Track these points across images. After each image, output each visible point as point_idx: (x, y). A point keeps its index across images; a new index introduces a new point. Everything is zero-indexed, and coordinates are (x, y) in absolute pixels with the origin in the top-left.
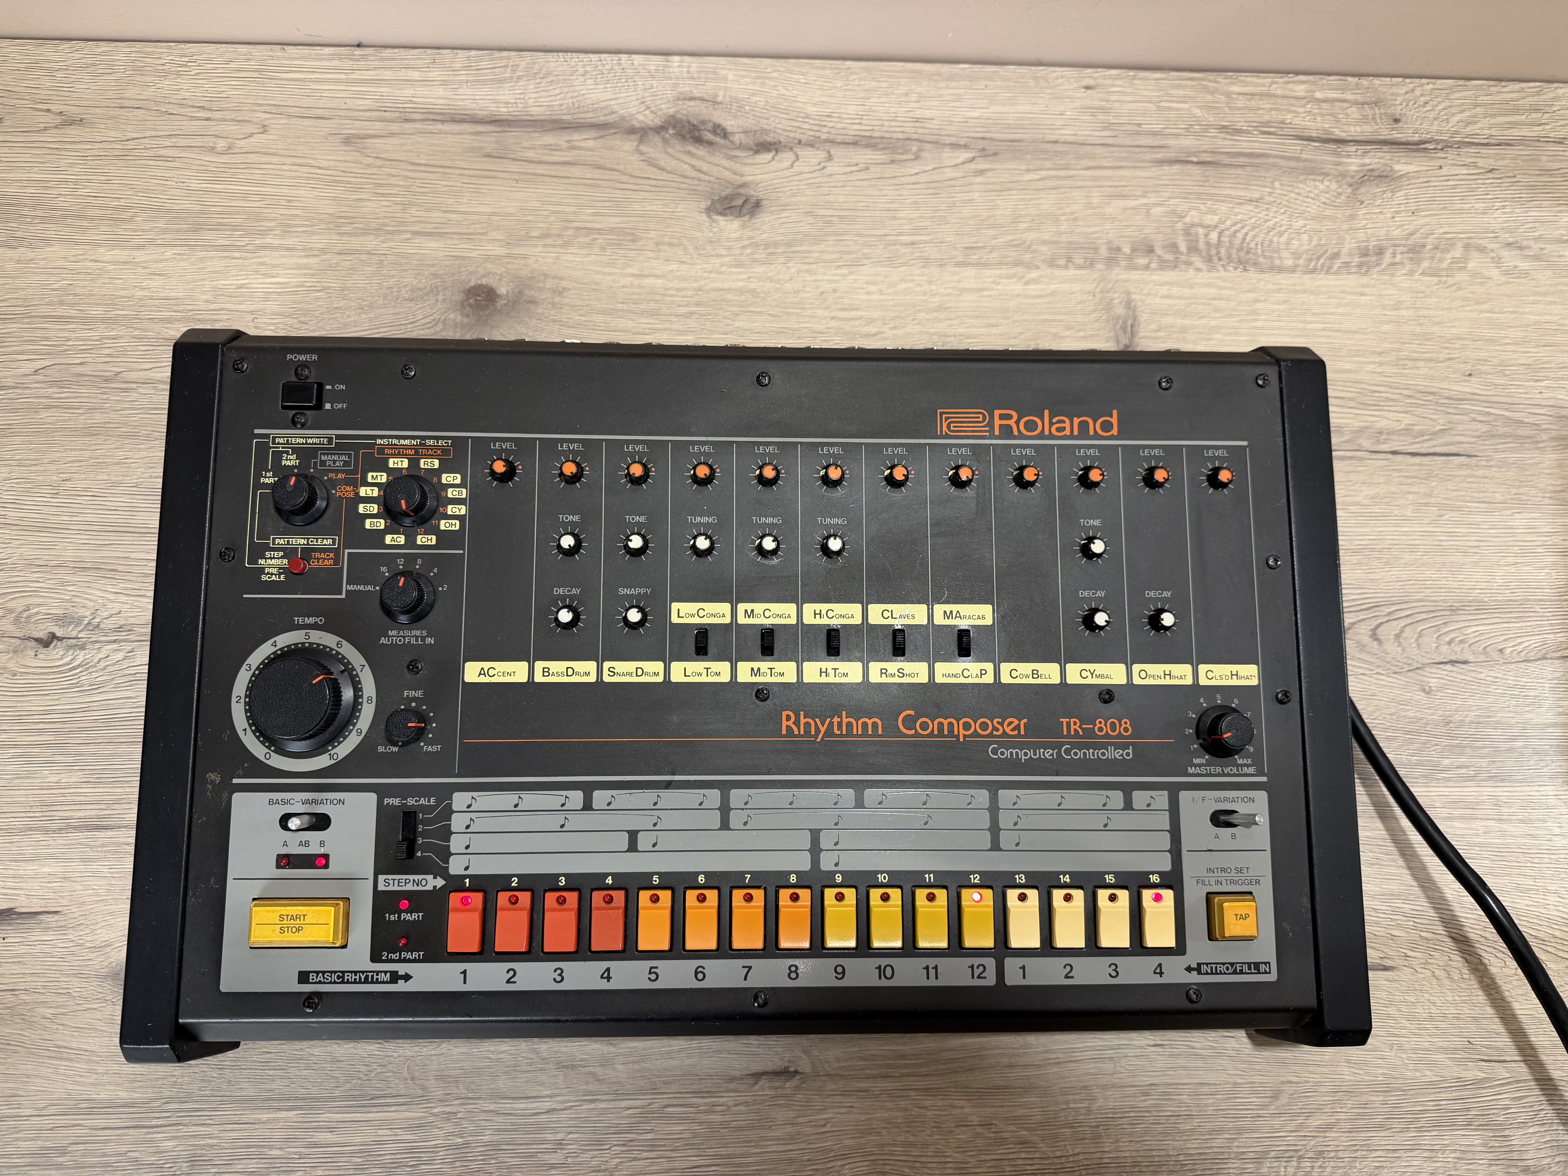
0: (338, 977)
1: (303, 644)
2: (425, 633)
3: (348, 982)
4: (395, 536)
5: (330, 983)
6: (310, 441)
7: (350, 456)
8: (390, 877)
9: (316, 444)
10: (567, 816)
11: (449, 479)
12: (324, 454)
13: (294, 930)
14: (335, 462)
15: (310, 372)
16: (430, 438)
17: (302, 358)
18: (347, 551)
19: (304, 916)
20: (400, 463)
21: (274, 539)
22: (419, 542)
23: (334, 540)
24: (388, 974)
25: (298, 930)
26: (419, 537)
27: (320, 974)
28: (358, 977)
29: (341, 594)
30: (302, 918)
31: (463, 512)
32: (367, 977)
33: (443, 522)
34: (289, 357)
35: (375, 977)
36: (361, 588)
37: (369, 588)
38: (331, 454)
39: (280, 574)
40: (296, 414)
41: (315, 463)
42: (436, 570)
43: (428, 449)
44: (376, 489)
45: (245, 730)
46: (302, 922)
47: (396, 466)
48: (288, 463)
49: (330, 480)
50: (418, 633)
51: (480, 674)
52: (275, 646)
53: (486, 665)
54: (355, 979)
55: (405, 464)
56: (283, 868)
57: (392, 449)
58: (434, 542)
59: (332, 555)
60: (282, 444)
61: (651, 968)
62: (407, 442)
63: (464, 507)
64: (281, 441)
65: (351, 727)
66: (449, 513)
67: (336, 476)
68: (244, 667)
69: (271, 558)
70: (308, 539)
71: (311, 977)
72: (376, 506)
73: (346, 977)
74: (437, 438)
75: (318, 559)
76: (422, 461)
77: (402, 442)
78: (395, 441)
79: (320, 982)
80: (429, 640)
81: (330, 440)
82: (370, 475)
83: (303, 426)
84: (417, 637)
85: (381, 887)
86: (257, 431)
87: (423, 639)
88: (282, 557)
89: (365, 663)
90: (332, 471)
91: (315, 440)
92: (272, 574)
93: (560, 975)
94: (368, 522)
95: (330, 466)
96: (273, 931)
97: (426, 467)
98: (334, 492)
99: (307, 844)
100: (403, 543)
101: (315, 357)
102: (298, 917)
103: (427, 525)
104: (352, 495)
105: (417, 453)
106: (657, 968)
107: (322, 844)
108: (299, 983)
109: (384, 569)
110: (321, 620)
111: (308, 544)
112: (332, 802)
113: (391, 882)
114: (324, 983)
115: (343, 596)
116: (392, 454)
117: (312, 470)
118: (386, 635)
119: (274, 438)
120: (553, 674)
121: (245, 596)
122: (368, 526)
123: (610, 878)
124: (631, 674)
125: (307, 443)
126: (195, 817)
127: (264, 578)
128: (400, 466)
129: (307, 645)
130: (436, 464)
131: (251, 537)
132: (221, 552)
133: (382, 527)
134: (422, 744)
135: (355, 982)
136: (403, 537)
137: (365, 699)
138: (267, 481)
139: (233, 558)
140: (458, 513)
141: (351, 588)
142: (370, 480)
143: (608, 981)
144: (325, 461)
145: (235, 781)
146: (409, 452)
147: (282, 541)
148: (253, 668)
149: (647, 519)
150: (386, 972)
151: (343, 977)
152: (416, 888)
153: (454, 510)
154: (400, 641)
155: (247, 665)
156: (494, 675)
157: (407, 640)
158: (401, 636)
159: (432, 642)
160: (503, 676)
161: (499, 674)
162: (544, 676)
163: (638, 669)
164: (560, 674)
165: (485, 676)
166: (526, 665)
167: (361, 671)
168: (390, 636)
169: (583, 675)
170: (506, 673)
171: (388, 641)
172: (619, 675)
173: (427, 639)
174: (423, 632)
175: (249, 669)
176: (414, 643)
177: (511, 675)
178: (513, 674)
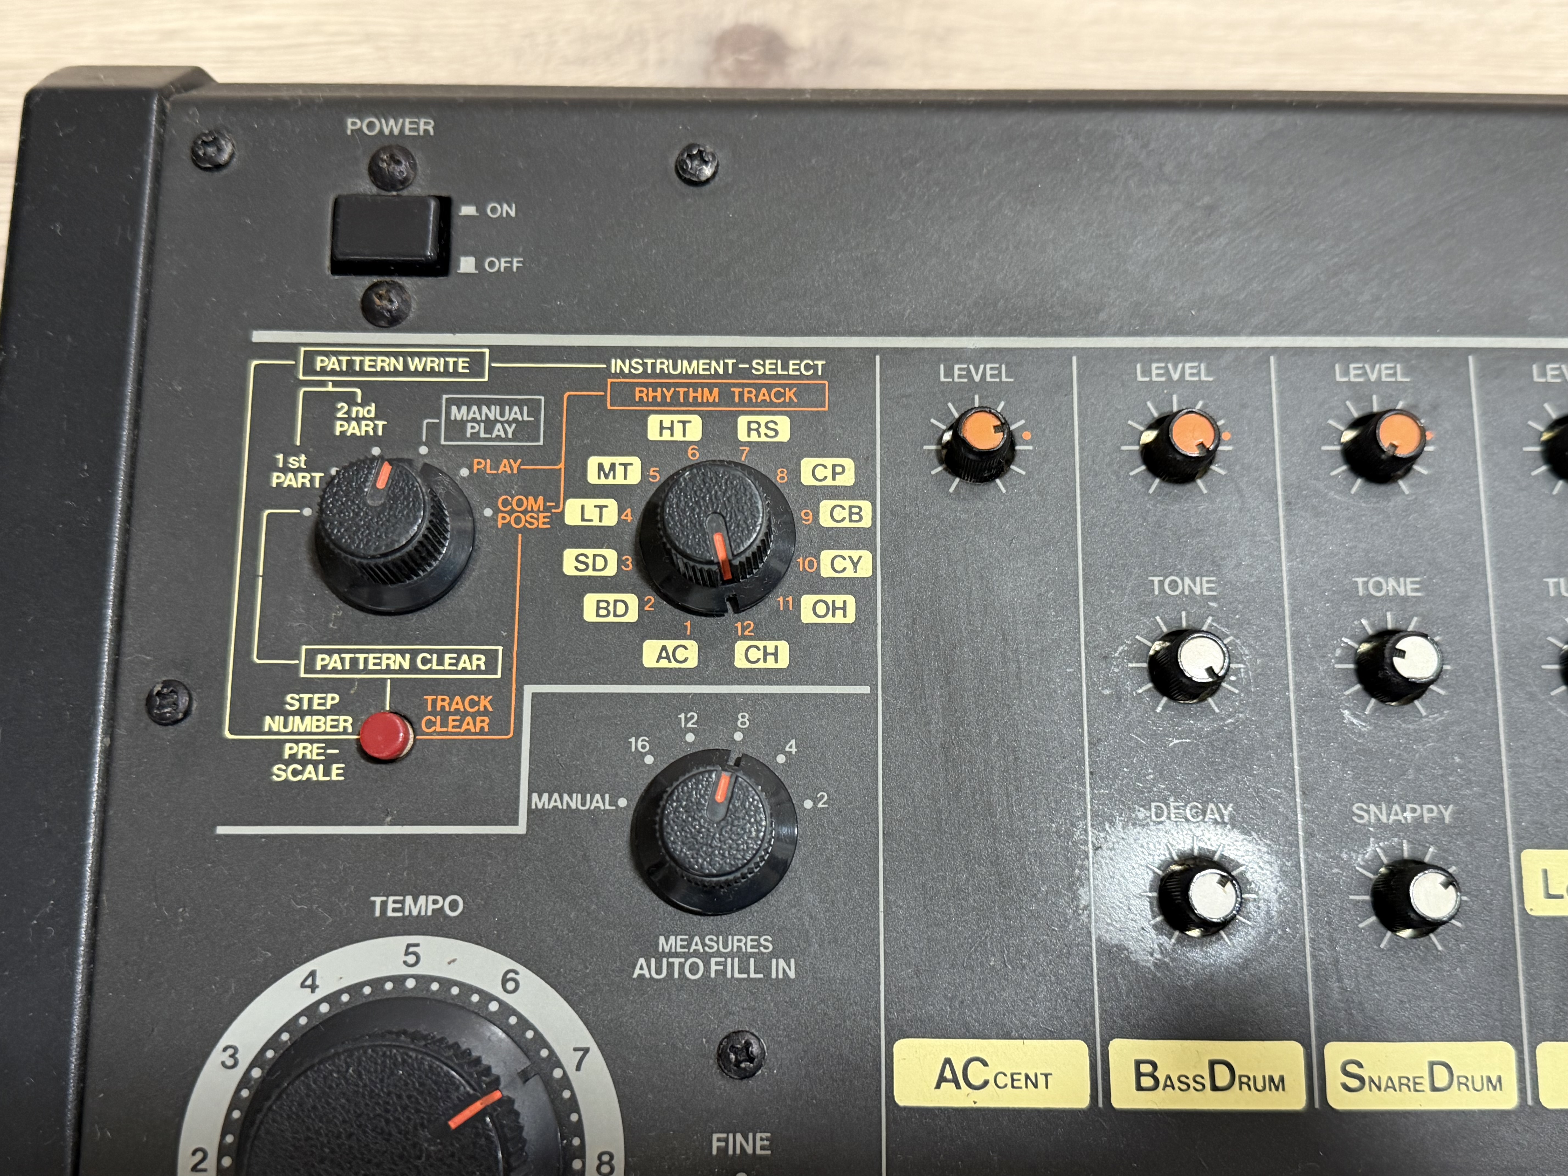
1: (399, 980)
2: (767, 943)
4: (671, 644)
6: (415, 364)
7: (534, 409)
9: (433, 373)
11: (820, 473)
12: (459, 403)
14: (490, 425)
15: (414, 166)
16: (764, 353)
17: (391, 126)
18: (529, 690)
20: (678, 428)
21: (311, 656)
22: (740, 662)
23: (491, 658)
26: (741, 646)
29: (515, 822)
31: (865, 570)
33: (807, 601)
34: (352, 124)
36: (574, 802)
37: (598, 802)
38: (479, 403)
39: (328, 762)
40: (375, 286)
41: (434, 429)
42: (792, 747)
43: (758, 388)
44: (612, 504)
47: (666, 436)
48: (352, 429)
49: (477, 477)
50: (747, 944)
51: (942, 1079)
52: (313, 988)
53: (960, 1051)
55: (695, 430)
57: (655, 387)
58: (784, 662)
59: (485, 702)
60: (333, 372)
62: (697, 366)
63: (867, 555)
64: (332, 363)
66: (826, 572)
67: (496, 466)
68: (217, 1056)
69: (301, 714)
70: (414, 654)
72: (612, 555)
74: (785, 355)
75: (445, 715)
76: (742, 422)
77: (684, 366)
78: (664, 365)
80: (781, 968)
81: (475, 361)
82: (593, 462)
83: (393, 322)
84: (744, 959)
86: (259, 336)
87: (763, 966)
88: (335, 710)
89: (588, 1041)
90: (482, 452)
91: (430, 363)
92: (304, 762)
94: (590, 601)
95: (475, 436)
97: (754, 437)
98: (488, 512)
100: (693, 663)
101: (426, 125)
103: (762, 610)
104: (541, 522)
105: (726, 396)
109: (639, 744)
110: (453, 906)
111: (414, 669)
115: (521, 829)
116: (654, 403)
117: (423, 450)
118: (652, 952)
119: (310, 358)
120: (1169, 1083)
121: (221, 830)
122: (589, 615)
124: (1414, 1085)
125: (406, 371)
127: (281, 773)
128: (678, 436)
129: (410, 984)
130: (784, 428)
131: (243, 653)
132: (150, 699)
133: (632, 616)
136: (692, 646)
137: (591, 1163)
138: (289, 480)
139: (187, 713)
140: (849, 573)
141: (542, 802)
142: (593, 478)
144: (463, 424)
146: (704, 395)
147: (334, 662)
148: (245, 1058)
149: (1423, 586)
153: (839, 564)
154: (694, 969)
155: (225, 1049)
156: (986, 1083)
157: (714, 968)
158: (696, 954)
159: (792, 974)
160: (1013, 1087)
161: (1001, 1080)
162: (1139, 1088)
163: (1435, 1067)
164: (1192, 1084)
165: (958, 1086)
166: (1080, 1048)
167: (578, 1068)
168: (664, 954)
169: (1264, 1088)
170: (1023, 1078)
171: (659, 971)
172: (1379, 1088)
173: (774, 961)
174: (762, 941)
175: (230, 1062)
176: (737, 975)
177: (1036, 1086)
178: (1041, 1080)
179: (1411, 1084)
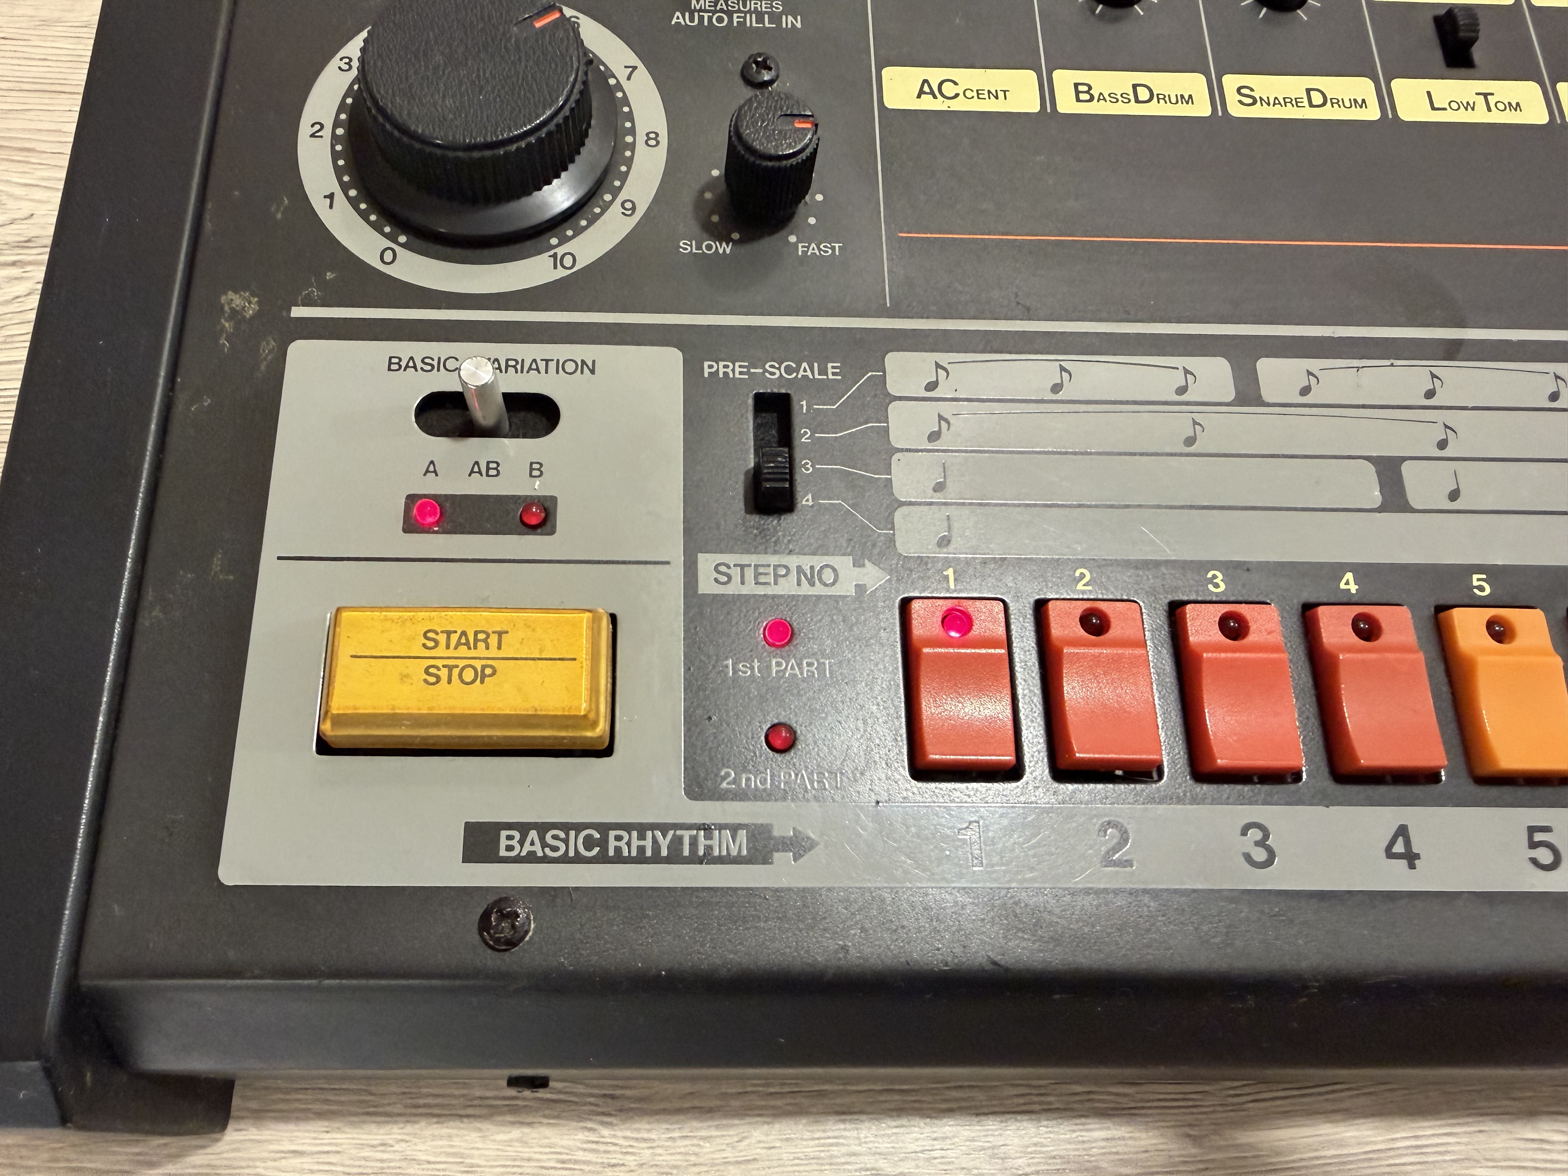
0: (589, 843)
2: (778, 6)
3: (619, 859)
5: (565, 859)
8: (731, 559)
10: (1198, 418)
13: (469, 675)
19: (500, 634)
24: (742, 834)
25: (481, 676)
27: (533, 834)
28: (648, 843)
30: (493, 640)
32: (677, 842)
35: (702, 842)
45: (331, 197)
46: (493, 652)
50: (762, 6)
51: (922, 92)
53: (935, 75)
54: (641, 849)
56: (425, 529)
61: (1532, 830)
65: (608, 197)
68: (335, 62)
71: (503, 842)
73: (612, 844)
79: (531, 858)
80: (790, 21)
84: (760, 15)
85: (707, 586)
87: (775, 18)
89: (634, 60)
93: (1261, 843)
96: (404, 677)
99: (493, 469)
102: (481, 637)
106: (1546, 829)
107: (536, 469)
108: (467, 858)
112: (560, 367)
113: (736, 573)
114: (545, 860)
118: (685, 9)
120: (1101, 97)
123: (1349, 576)
124: (1297, 103)
126: (181, 398)
134: (793, 239)
135: (641, 859)
137: (641, 138)
143: (1412, 866)
145: (297, 312)
150: (735, 829)
151: (603, 843)
152: (806, 589)
154: (720, 20)
155: (341, 59)
156: (957, 95)
157: (735, 20)
158: (722, 11)
159: (799, 25)
160: (978, 98)
161: (969, 94)
162: (1078, 100)
163: (1312, 92)
164: (1120, 99)
165: (935, 97)
166: (1031, 75)
167: (629, 78)
168: (695, 10)
169: (1177, 102)
170: (986, 92)
171: (692, 20)
172: (1269, 104)
173: (784, 17)
174: (774, 4)
175: (347, 67)
176: (754, 25)
177: (997, 97)
178: (1001, 94)
179: (1294, 102)
